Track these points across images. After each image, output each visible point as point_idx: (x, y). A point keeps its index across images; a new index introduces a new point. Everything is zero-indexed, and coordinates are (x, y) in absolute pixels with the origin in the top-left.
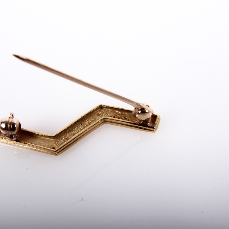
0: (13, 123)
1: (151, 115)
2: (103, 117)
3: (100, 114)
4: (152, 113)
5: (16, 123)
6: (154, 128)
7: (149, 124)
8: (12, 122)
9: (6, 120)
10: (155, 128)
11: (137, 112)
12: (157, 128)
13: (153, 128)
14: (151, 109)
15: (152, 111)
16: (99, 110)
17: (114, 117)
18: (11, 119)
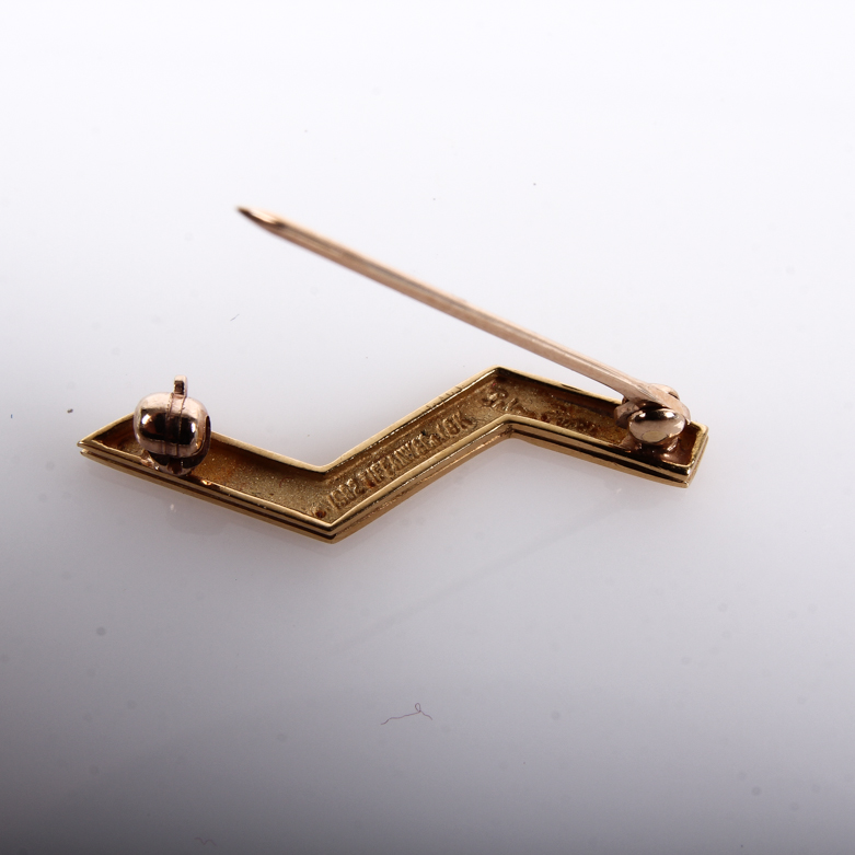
0: (186, 415)
1: (681, 426)
2: (507, 416)
3: (493, 402)
4: (686, 422)
5: (195, 416)
6: (686, 474)
7: (666, 455)
8: (184, 412)
9: (162, 406)
10: (689, 472)
11: (634, 416)
12: (693, 474)
13: (683, 472)
14: (684, 406)
15: (685, 415)
16: (488, 385)
17: (544, 418)
18: (180, 401)
